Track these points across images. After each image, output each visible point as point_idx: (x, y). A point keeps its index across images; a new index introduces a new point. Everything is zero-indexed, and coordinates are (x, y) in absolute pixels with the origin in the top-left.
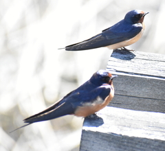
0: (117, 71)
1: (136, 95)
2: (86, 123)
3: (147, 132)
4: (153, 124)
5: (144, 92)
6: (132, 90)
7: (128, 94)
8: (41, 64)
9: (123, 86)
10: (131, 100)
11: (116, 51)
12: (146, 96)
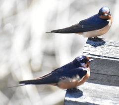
0: (91, 55)
1: (105, 73)
2: (68, 95)
3: (114, 102)
4: (118, 96)
5: (111, 71)
6: (102, 69)
7: (99, 72)
8: (28, 42)
9: (95, 66)
10: (101, 77)
11: (90, 39)
12: (112, 74)
